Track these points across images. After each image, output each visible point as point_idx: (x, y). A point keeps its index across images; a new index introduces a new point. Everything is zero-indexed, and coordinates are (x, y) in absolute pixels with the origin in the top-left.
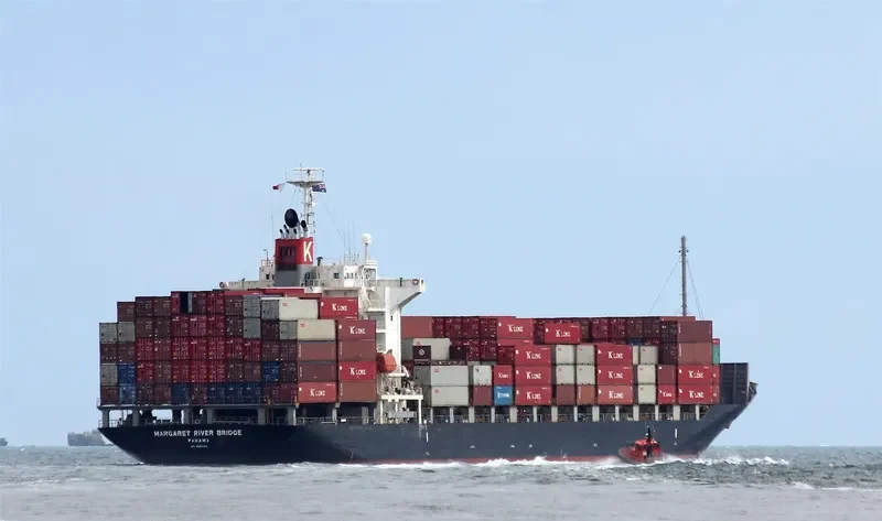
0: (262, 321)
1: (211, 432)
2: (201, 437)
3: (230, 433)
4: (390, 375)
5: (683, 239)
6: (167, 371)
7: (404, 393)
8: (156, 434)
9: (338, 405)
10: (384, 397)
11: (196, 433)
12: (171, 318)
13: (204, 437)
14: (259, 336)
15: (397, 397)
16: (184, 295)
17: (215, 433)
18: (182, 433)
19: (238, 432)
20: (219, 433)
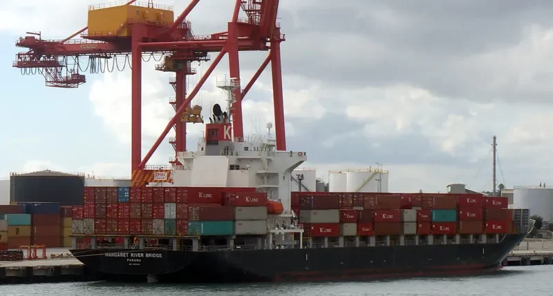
1: (142, 255)
2: (136, 258)
3: (154, 255)
4: (280, 216)
5: (495, 138)
7: (289, 228)
8: (107, 255)
9: (234, 237)
10: (272, 231)
11: (132, 255)
13: (138, 258)
15: (283, 231)
17: (145, 255)
18: (123, 255)
19: (160, 256)
20: (147, 255)
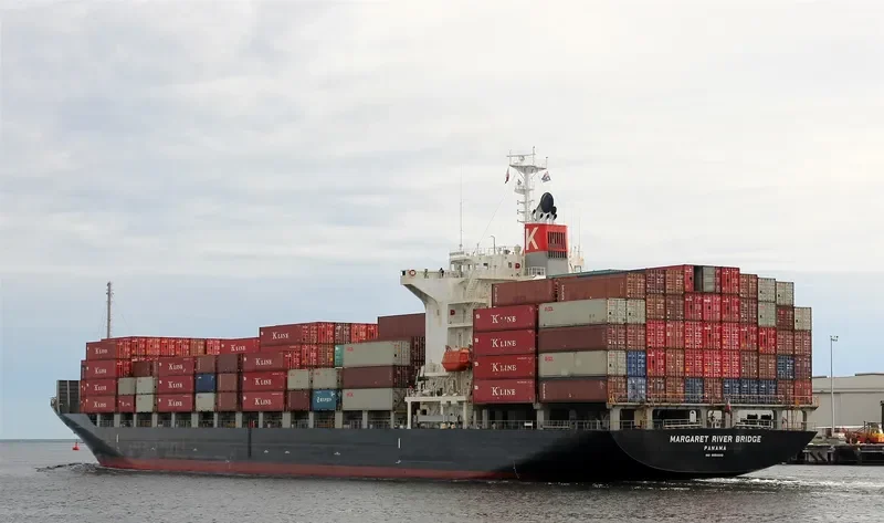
0: (777, 306)
1: (730, 438)
2: (719, 444)
3: (750, 439)
5: (109, 284)
6: (679, 363)
8: (672, 439)
11: (714, 438)
12: (683, 297)
13: (722, 444)
14: (774, 324)
16: (698, 269)
17: (734, 439)
18: (699, 439)
19: (758, 439)
20: (738, 439)
